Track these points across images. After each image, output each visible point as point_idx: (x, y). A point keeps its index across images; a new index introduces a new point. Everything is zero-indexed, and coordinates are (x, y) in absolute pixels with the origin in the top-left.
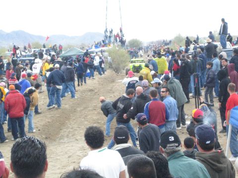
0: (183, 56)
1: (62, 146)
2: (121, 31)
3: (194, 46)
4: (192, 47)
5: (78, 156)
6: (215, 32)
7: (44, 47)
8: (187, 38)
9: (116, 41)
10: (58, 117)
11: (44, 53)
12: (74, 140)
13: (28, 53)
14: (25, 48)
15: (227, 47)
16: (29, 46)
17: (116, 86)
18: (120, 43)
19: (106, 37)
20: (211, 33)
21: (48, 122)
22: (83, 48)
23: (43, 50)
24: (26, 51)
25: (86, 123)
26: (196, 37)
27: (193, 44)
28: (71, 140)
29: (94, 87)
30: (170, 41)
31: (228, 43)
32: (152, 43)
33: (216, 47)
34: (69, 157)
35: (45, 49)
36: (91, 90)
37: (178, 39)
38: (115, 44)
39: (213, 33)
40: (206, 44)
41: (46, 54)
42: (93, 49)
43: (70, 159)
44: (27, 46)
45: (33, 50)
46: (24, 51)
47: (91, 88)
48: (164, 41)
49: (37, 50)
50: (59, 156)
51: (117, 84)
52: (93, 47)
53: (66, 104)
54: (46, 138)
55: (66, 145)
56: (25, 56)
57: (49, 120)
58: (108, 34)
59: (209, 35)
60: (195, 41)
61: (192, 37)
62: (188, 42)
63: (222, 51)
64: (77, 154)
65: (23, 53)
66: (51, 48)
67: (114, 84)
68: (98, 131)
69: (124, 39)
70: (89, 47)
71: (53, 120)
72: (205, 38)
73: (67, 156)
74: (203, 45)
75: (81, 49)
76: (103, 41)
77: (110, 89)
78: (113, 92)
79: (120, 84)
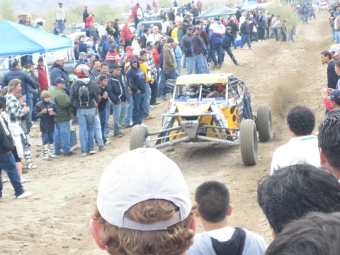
11: (175, 14)
13: (154, 15)
14: (149, 8)
16: (154, 4)
22: (230, 5)
23: (174, 10)
29: (248, 60)
35: (176, 9)
41: (178, 15)
44: (151, 5)
45: (159, 10)
46: (147, 12)
49: (165, 9)
51: (282, 56)
56: (150, 19)
65: (147, 15)
66: (185, 6)
67: (277, 56)
75: (228, 6)
77: (271, 62)
78: (277, 68)
79: (284, 55)
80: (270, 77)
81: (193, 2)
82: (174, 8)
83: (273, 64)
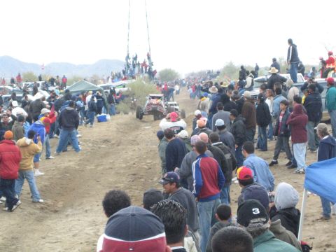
0: (236, 93)
1: (64, 221)
2: (149, 58)
3: (251, 78)
4: (249, 80)
5: (87, 234)
6: (281, 59)
7: (40, 79)
8: (242, 67)
9: (142, 71)
10: (59, 178)
12: (81, 212)
14: (13, 81)
15: (298, 81)
16: (19, 78)
17: (141, 136)
18: (147, 75)
19: (128, 65)
20: (274, 60)
21: (45, 186)
22: (95, 82)
23: (38, 85)
24: (15, 85)
25: (99, 187)
26: (254, 66)
27: (251, 76)
28: (77, 212)
29: (110, 136)
30: (218, 73)
31: (299, 75)
32: (192, 74)
33: (284, 80)
34: (74, 236)
35: (40, 83)
36: (106, 141)
37: (229, 70)
38: (141, 76)
39: (278, 60)
40: (269, 77)
41: (44, 90)
42: (110, 83)
43: (76, 238)
44: (16, 80)
45: (24, 84)
46: (12, 86)
47: (106, 138)
48: (209, 72)
49: (30, 83)
50: (60, 234)
51: (143, 133)
52: (110, 80)
53: (70, 161)
54: (42, 208)
55: (70, 219)
57: (46, 183)
58: (131, 61)
59: (272, 63)
60: (253, 72)
61: (249, 67)
62: (243, 73)
63: (292, 86)
64: (85, 231)
65: (11, 88)
66: (49, 80)
67: (138, 133)
68: (121, 197)
69: (154, 68)
70: (103, 80)
71: (52, 183)
72: (266, 69)
73: (71, 234)
74: (264, 77)
75: (92, 82)
76: (124, 72)
77: (132, 138)
78: (138, 144)
79: (147, 132)
80: (131, 153)
81: (58, 77)
82: (38, 82)
83: (135, 141)
